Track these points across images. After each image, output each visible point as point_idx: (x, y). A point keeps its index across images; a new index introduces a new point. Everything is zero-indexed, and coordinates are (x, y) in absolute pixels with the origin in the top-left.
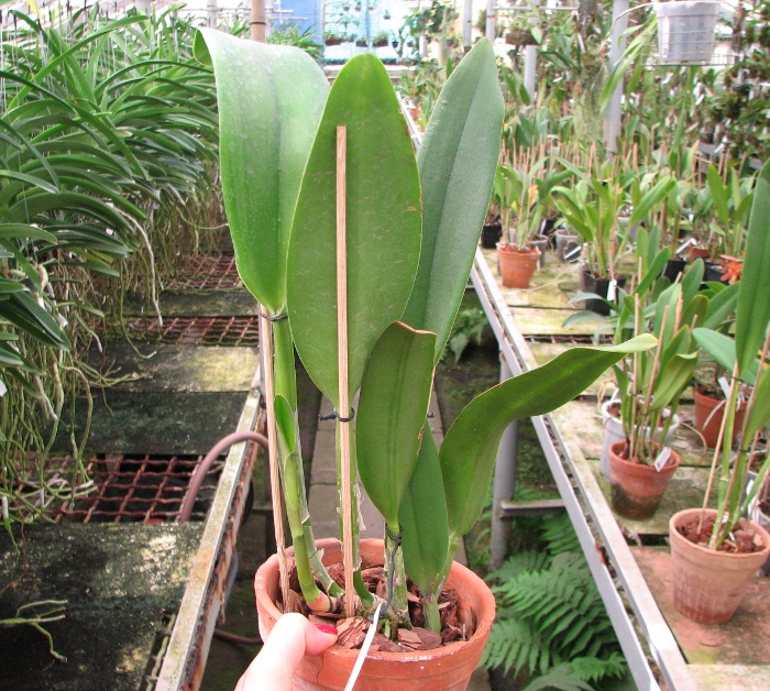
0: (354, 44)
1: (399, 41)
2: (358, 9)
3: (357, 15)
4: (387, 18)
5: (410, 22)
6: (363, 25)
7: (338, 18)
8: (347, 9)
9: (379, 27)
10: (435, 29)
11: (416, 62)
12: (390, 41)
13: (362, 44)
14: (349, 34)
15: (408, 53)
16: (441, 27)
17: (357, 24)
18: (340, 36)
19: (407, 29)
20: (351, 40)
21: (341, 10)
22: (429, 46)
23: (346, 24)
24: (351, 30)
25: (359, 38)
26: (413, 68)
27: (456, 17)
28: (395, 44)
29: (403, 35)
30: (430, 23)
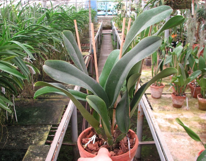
0: (103, 11)
1: (113, 11)
2: (104, 4)
3: (104, 6)
4: (110, 6)
5: (115, 7)
6: (105, 7)
7: (100, 6)
8: (102, 4)
9: (109, 8)
10: (120, 8)
11: (116, 15)
12: (111, 11)
13: (105, 11)
14: (102, 9)
15: (114, 13)
16: (121, 8)
17: (104, 7)
18: (100, 10)
19: (114, 8)
20: (103, 10)
21: (101, 4)
22: (119, 12)
23: (102, 7)
24: (103, 8)
25: (104, 10)
26: (116, 16)
27: (124, 5)
28: (112, 11)
29: (114, 9)
30: (119, 7)
